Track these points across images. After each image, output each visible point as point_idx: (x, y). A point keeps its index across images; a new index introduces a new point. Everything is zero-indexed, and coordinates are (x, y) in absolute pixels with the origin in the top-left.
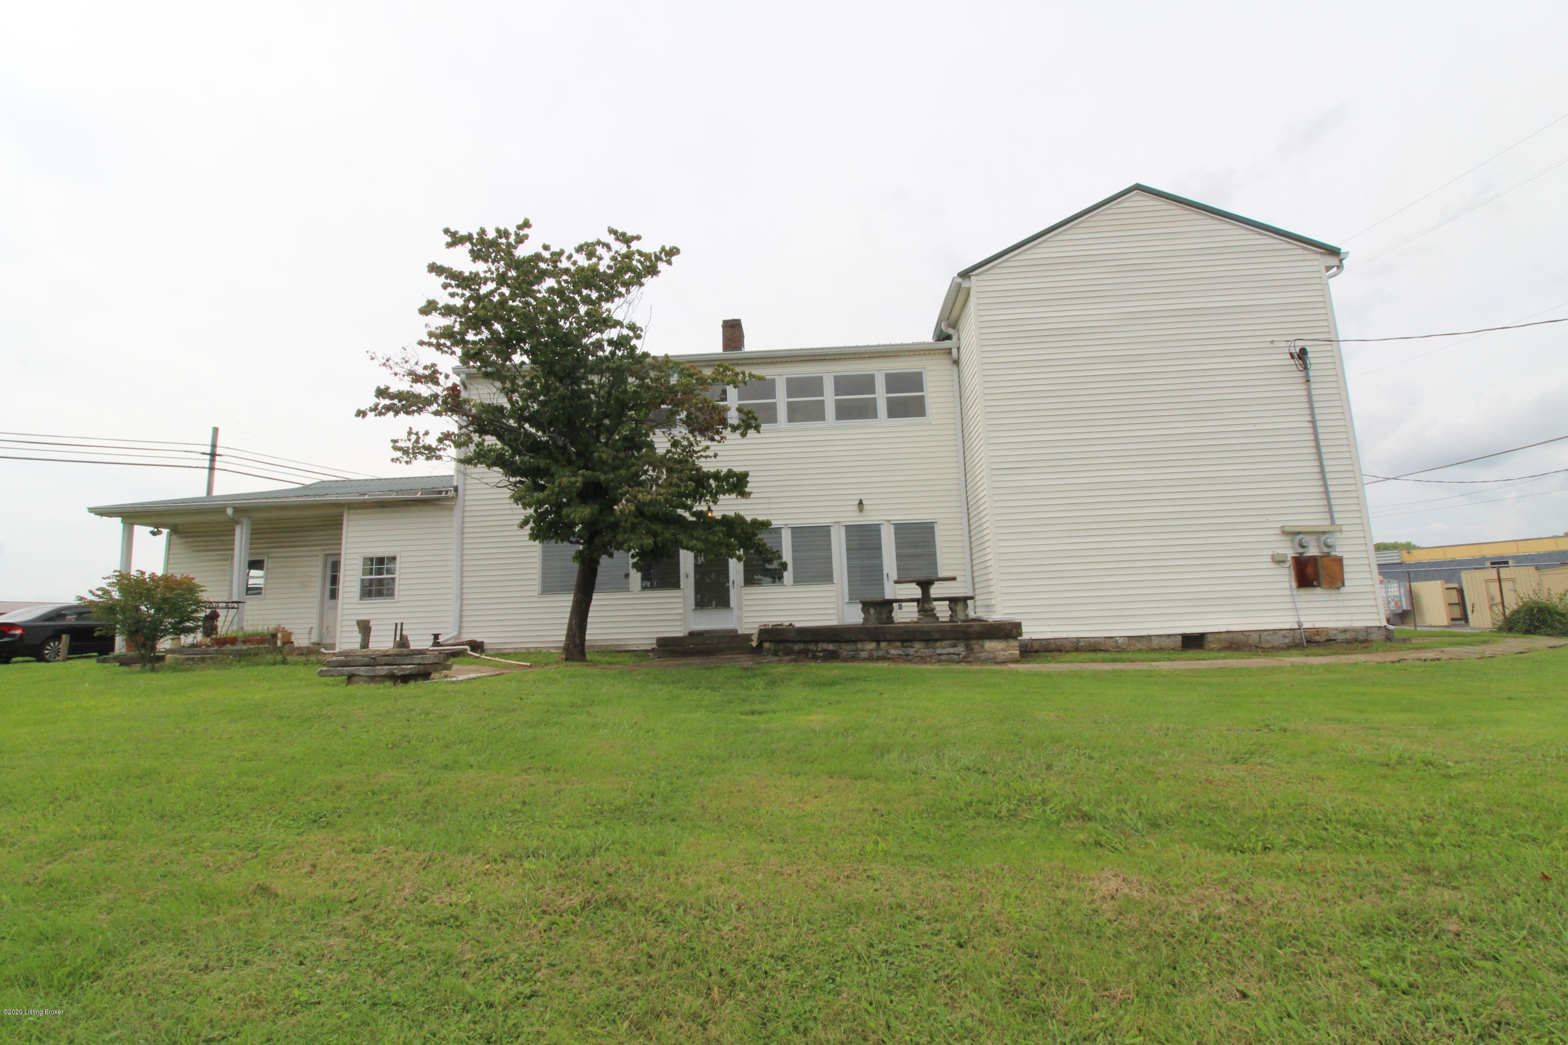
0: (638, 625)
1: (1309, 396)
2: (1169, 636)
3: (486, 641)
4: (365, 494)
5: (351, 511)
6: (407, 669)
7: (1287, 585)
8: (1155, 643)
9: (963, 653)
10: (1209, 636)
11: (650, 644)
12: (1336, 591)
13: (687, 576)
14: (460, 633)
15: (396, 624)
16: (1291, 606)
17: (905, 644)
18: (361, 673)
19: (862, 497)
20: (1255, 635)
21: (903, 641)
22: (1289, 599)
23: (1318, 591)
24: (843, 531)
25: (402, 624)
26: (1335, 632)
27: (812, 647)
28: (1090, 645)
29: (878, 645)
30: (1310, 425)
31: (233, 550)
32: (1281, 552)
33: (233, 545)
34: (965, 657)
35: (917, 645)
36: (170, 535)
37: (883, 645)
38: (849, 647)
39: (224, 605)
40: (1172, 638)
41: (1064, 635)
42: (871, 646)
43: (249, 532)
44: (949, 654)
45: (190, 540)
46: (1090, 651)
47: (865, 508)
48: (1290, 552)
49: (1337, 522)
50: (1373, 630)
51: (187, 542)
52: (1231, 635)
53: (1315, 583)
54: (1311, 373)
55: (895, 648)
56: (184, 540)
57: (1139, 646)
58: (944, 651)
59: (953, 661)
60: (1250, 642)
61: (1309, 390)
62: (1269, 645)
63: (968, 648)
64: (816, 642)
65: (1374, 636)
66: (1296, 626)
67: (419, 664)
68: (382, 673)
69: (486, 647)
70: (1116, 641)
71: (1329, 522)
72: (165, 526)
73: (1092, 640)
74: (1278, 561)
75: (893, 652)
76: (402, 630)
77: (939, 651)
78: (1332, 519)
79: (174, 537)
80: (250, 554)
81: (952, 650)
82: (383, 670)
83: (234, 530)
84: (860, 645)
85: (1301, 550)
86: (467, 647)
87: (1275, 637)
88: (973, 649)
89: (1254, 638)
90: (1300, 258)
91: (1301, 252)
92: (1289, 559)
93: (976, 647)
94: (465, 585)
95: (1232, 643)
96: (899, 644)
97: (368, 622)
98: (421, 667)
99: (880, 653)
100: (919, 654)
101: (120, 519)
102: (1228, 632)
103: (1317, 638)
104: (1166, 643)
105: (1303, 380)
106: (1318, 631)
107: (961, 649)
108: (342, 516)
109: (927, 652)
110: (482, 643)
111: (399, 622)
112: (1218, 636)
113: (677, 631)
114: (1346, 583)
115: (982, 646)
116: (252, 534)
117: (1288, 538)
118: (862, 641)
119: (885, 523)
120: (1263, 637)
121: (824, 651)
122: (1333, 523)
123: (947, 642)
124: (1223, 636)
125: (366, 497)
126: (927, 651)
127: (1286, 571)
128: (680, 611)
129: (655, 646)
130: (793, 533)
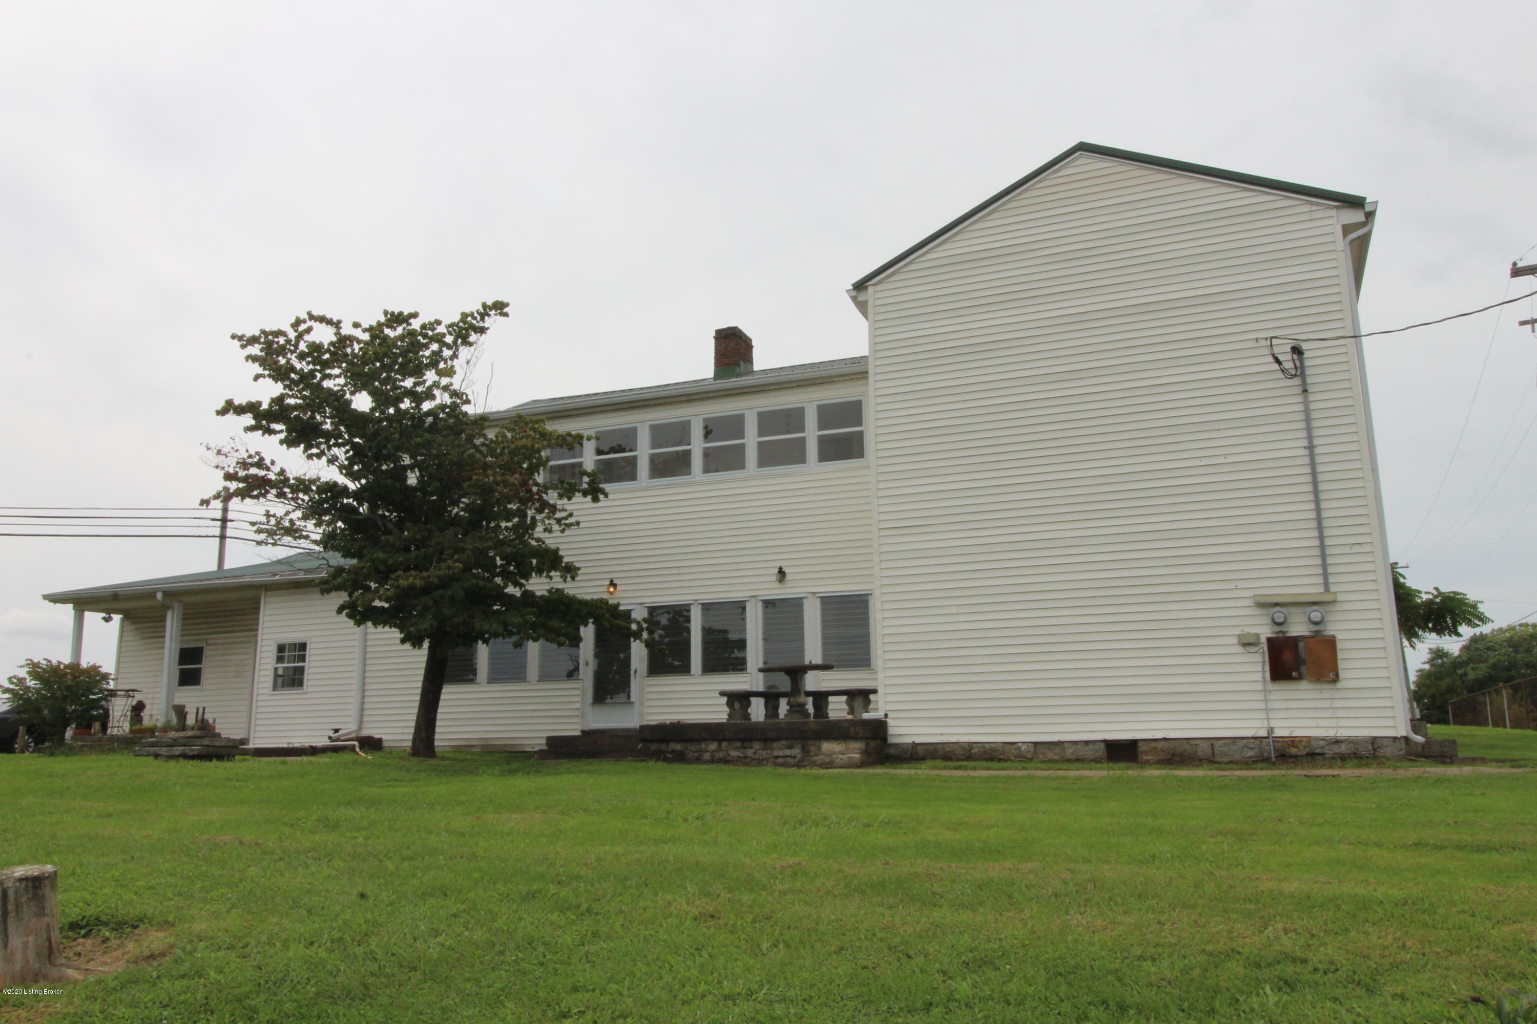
0: (535, 721)
1: (1307, 411)
2: (1087, 743)
3: (384, 737)
4: (276, 575)
5: (269, 593)
6: (196, 750)
7: (1259, 677)
8: (1069, 752)
9: (799, 756)
10: (1140, 744)
11: (540, 744)
12: (1331, 686)
13: (587, 664)
14: (360, 728)
15: (198, 709)
16: (1262, 705)
17: (745, 744)
18: (163, 753)
19: (782, 564)
20: (1205, 746)
21: (743, 740)
22: (1260, 696)
23: (1304, 685)
24: (760, 607)
25: (204, 708)
26: (1321, 743)
27: (663, 747)
28: (985, 752)
29: (720, 745)
30: (1306, 452)
31: (164, 637)
32: (1253, 630)
33: (164, 631)
34: (801, 761)
35: (756, 745)
36: (123, 621)
37: (724, 744)
38: (693, 747)
39: (123, 693)
40: (1091, 746)
41: (953, 739)
42: (713, 746)
43: (181, 617)
44: (786, 757)
45: (139, 626)
46: (987, 760)
47: (788, 577)
48: (1265, 632)
49: (1333, 589)
50: (1386, 742)
51: (137, 629)
52: (1171, 744)
53: (1294, 674)
54: (1309, 380)
55: (735, 748)
56: (134, 626)
57: (1050, 755)
58: (780, 753)
59: (785, 765)
60: (1200, 753)
61: (1306, 403)
62: (1227, 759)
63: (805, 751)
64: (668, 741)
65: (1387, 751)
66: (1263, 733)
67: (208, 746)
68: (177, 753)
69: (385, 744)
70: (1019, 748)
71: (1321, 589)
72: (117, 611)
73: (988, 746)
74: (1248, 643)
75: (733, 753)
76: (204, 713)
77: (776, 753)
78: (1326, 584)
79: (126, 623)
80: (182, 641)
81: (788, 752)
82: (178, 750)
83: (165, 616)
84: (703, 746)
85: (1278, 629)
86: (356, 743)
87: (1233, 747)
88: (809, 752)
89: (1203, 750)
90: (1306, 217)
91: (1307, 208)
92: (1263, 640)
93: (812, 748)
94: (367, 675)
95: (1174, 755)
96: (738, 744)
97: (184, 707)
98: (211, 750)
99: (721, 755)
100: (757, 756)
101: (71, 605)
102: (1164, 739)
103: (1294, 751)
104: (1087, 752)
105: (1299, 390)
106: (1293, 741)
107: (797, 751)
108: (260, 598)
109: (764, 754)
110: (380, 740)
111: (201, 706)
112: (1153, 744)
113: (572, 729)
114: (1342, 675)
115: (819, 748)
116: (183, 619)
117: (1264, 612)
118: (706, 740)
119: (810, 596)
120: (1216, 748)
121: (674, 751)
122: (1327, 590)
123: (784, 742)
124: (1160, 745)
125: (277, 577)
126: (765, 752)
127: (1258, 658)
128: (578, 706)
129: (545, 748)
130: (703, 610)
